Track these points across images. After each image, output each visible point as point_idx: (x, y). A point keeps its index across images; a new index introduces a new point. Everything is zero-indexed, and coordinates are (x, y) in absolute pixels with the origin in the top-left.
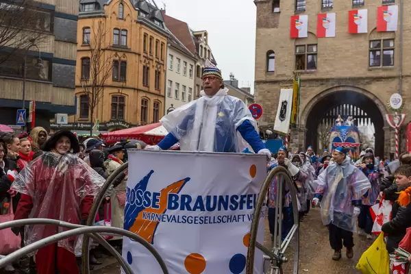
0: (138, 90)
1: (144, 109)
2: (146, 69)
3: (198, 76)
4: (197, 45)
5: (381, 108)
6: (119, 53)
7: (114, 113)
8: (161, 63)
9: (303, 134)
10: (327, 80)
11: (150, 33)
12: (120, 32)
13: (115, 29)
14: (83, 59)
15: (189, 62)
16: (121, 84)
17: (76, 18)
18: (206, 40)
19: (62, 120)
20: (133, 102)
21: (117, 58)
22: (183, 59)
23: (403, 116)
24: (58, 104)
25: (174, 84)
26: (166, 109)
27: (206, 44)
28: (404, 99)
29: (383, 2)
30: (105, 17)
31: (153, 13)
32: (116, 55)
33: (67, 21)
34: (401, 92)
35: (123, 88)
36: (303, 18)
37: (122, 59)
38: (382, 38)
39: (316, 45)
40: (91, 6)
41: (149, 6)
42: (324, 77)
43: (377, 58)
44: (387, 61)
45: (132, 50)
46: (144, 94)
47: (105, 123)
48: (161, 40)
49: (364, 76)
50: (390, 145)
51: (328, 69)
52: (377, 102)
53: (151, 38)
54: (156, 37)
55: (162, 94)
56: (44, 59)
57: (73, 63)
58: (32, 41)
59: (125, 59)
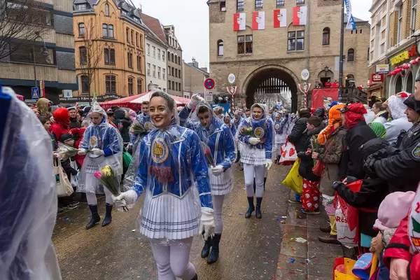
0: (125, 71)
1: (131, 85)
2: (130, 55)
3: (169, 60)
4: (167, 36)
5: (296, 80)
6: (108, 43)
7: (108, 89)
8: (141, 51)
9: (244, 100)
10: (260, 61)
11: (131, 27)
12: (108, 26)
13: (103, 24)
14: (80, 48)
15: (162, 49)
16: (111, 67)
17: (71, 15)
18: (173, 32)
19: (68, 95)
20: (122, 80)
21: (107, 47)
22: (157, 47)
23: (310, 85)
24: (63, 82)
25: (151, 66)
26: (147, 84)
27: (174, 36)
28: (310, 73)
29: (297, 4)
30: (95, 15)
31: (132, 11)
32: (106, 44)
33: (64, 18)
34: (308, 68)
35: (113, 69)
36: (242, 15)
37: (111, 47)
38: (297, 30)
39: (252, 35)
40: (84, 6)
41: (129, 6)
42: (258, 59)
43: (293, 44)
44: (300, 46)
45: (118, 41)
46: (129, 74)
47: (102, 96)
48: (140, 33)
49: (285, 57)
50: (301, 105)
51: (260, 53)
52: (293, 75)
53: (132, 31)
54: (136, 30)
55: (144, 74)
56: (48, 48)
57: (72, 51)
58: (37, 33)
59: (113, 48)
